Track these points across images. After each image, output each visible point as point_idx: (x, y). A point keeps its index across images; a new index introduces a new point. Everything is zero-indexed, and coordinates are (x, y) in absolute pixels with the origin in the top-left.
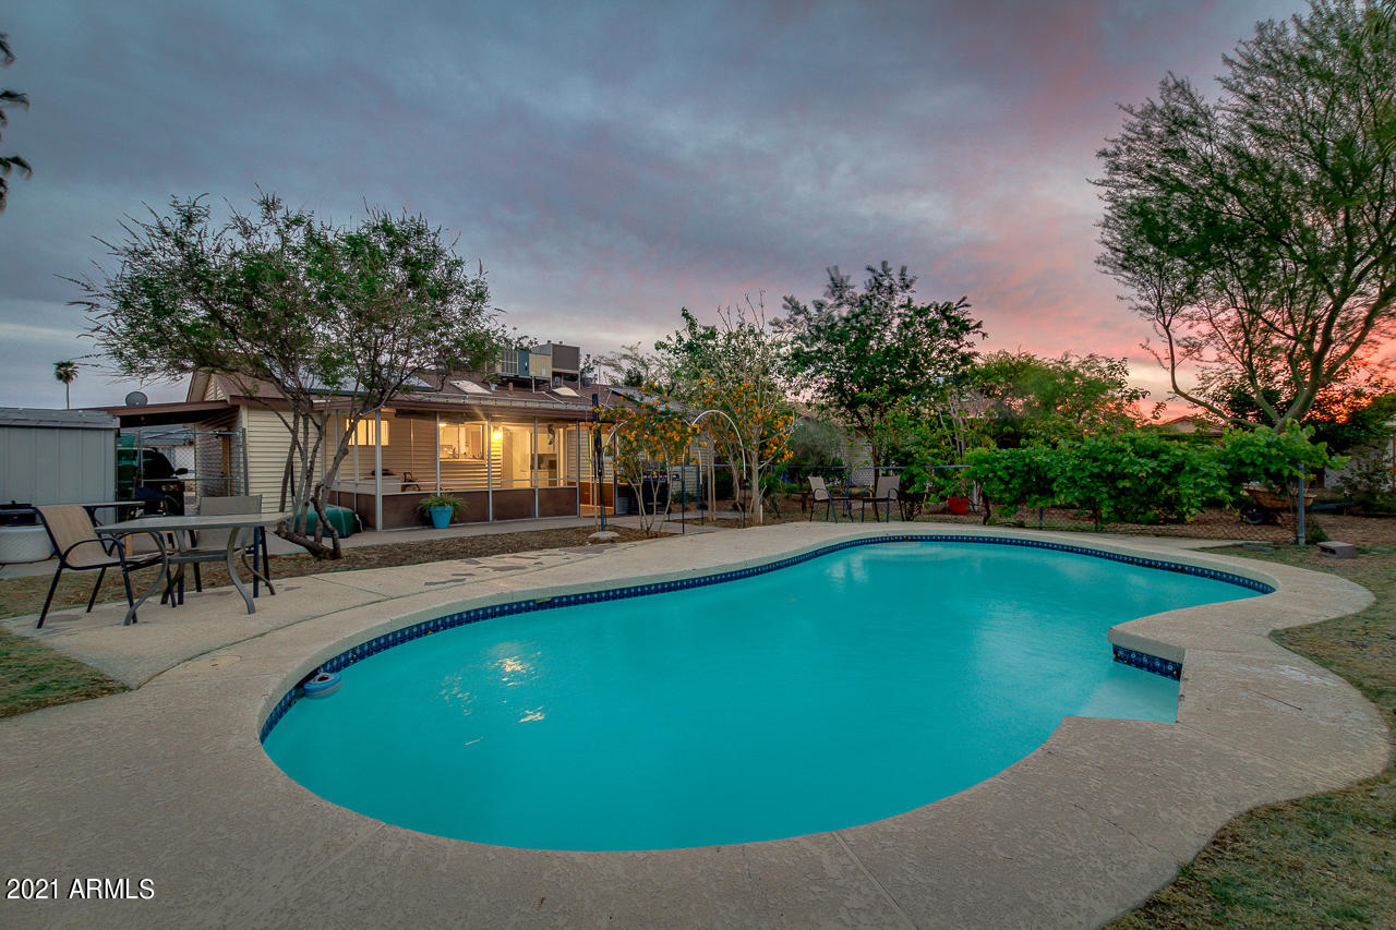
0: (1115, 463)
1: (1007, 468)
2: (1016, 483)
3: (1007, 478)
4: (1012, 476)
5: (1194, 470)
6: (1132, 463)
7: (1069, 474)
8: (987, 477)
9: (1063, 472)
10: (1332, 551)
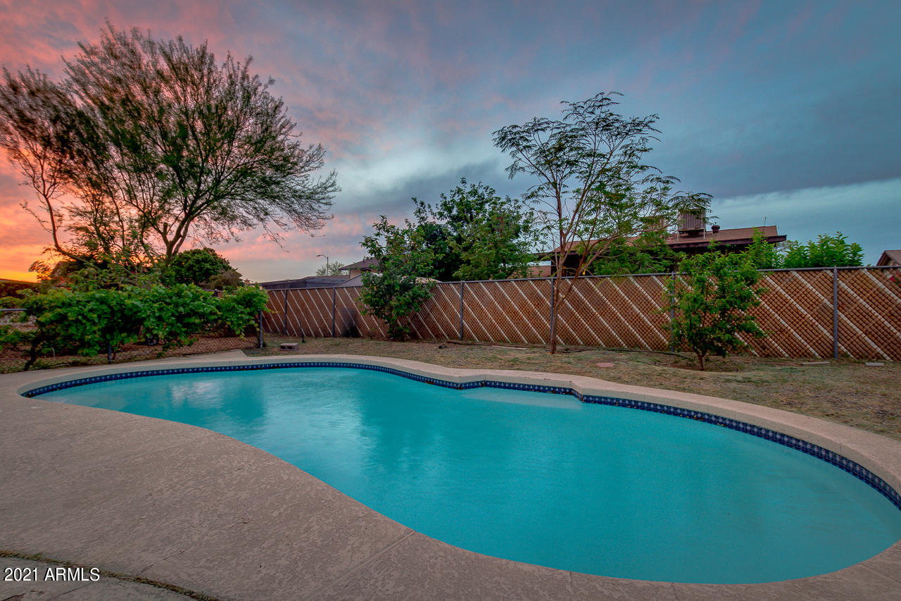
10: (290, 348)
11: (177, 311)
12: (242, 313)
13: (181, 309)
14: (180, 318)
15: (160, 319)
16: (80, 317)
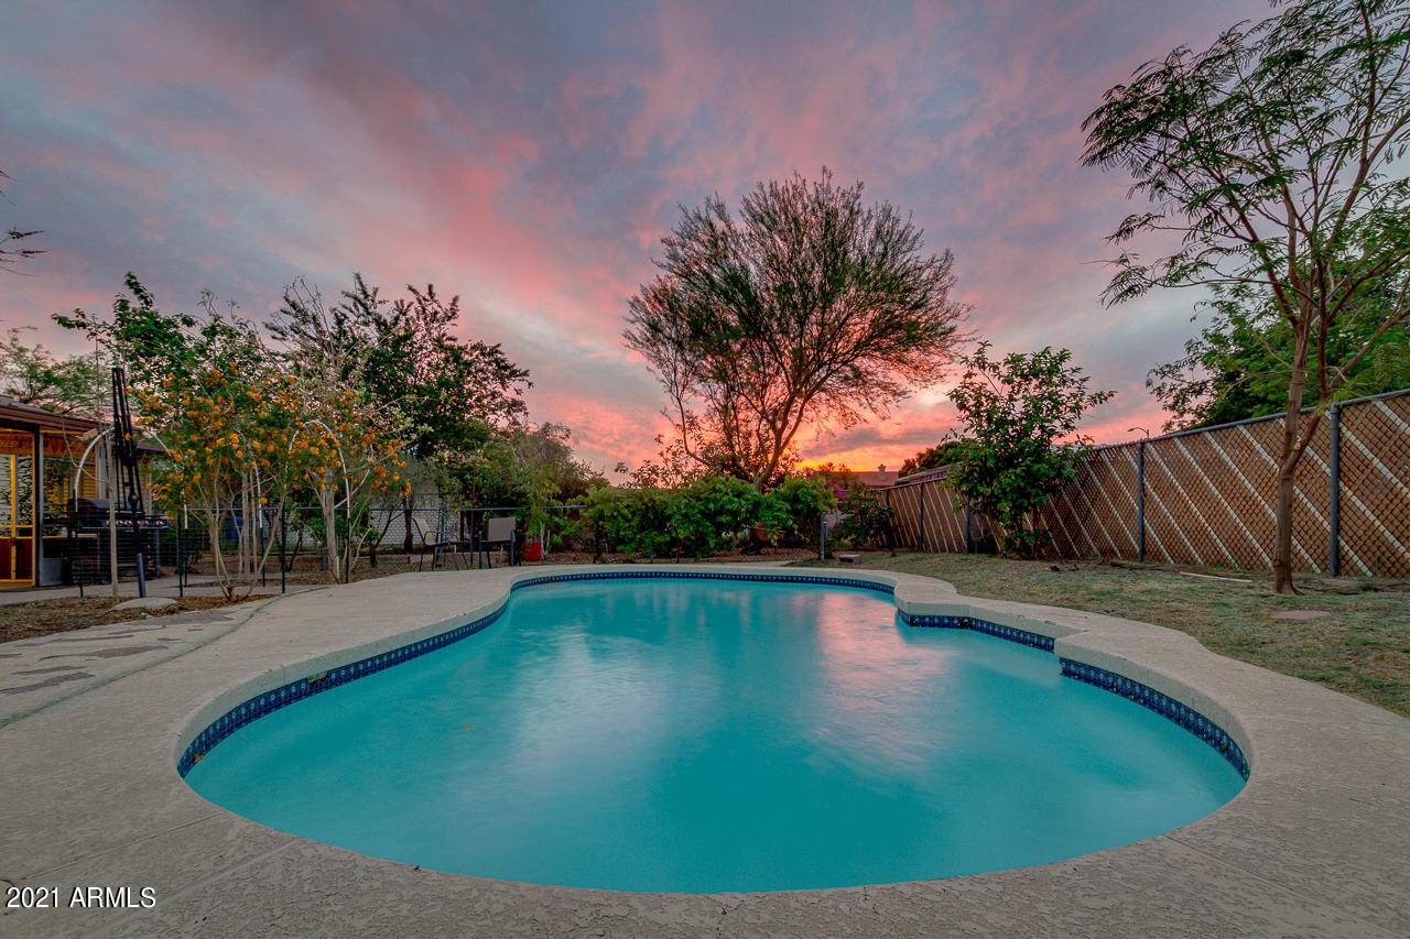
0: (715, 501)
1: (627, 507)
2: (637, 519)
3: (630, 516)
4: (633, 514)
5: (769, 507)
6: (732, 502)
7: (684, 511)
8: (612, 515)
9: (679, 509)
10: (850, 560)
11: (707, 508)
12: (779, 510)
13: (712, 506)
14: (706, 515)
15: (686, 516)
16: (615, 514)
